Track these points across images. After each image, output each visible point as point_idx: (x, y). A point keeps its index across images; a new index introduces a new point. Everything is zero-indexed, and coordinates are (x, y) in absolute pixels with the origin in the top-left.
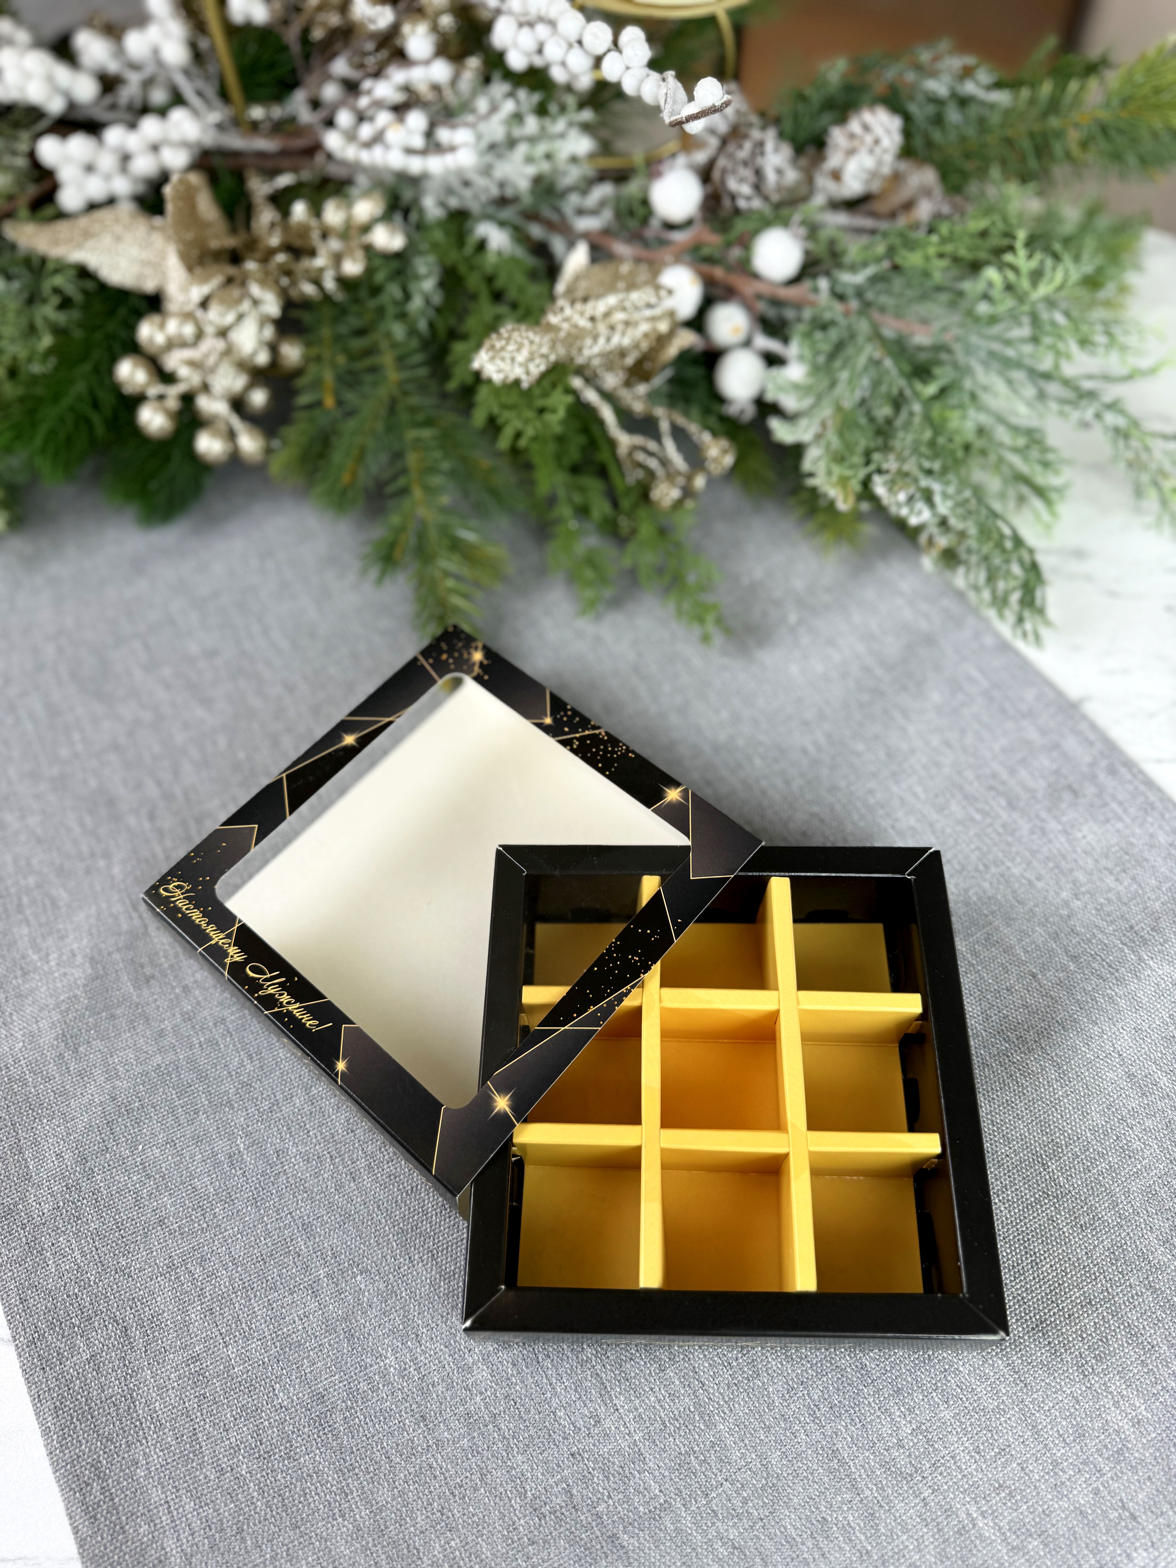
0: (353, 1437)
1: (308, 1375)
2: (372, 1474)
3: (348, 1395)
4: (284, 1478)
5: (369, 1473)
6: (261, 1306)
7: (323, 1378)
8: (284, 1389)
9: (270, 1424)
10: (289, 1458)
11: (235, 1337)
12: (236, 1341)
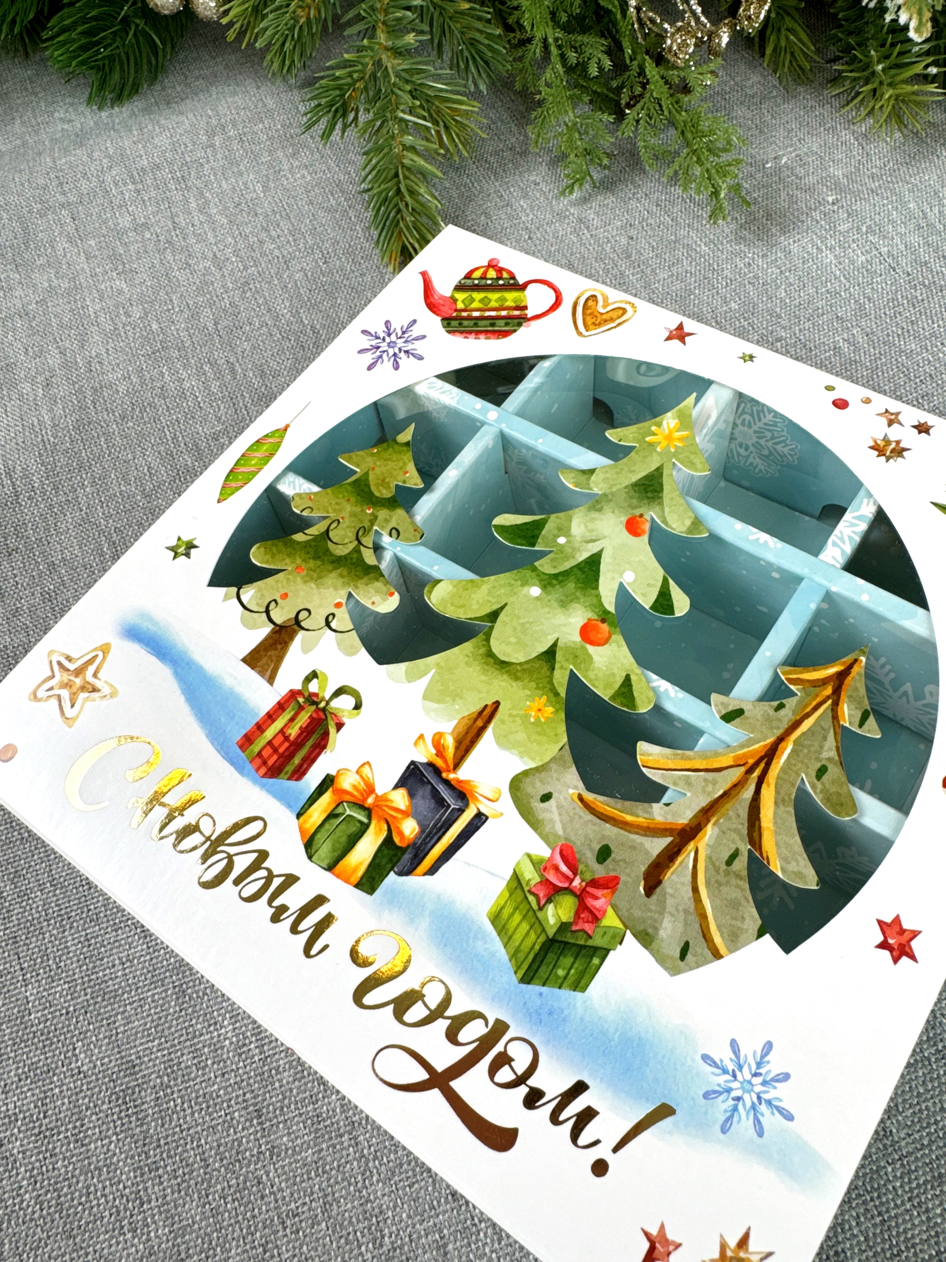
0: (163, 1125)
1: (120, 1036)
2: (179, 1179)
3: (166, 1069)
4: (66, 1167)
5: (176, 1178)
6: (76, 941)
7: (138, 1042)
8: (87, 1050)
9: (61, 1092)
10: (77, 1141)
11: (38, 975)
12: (38, 981)
